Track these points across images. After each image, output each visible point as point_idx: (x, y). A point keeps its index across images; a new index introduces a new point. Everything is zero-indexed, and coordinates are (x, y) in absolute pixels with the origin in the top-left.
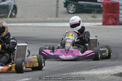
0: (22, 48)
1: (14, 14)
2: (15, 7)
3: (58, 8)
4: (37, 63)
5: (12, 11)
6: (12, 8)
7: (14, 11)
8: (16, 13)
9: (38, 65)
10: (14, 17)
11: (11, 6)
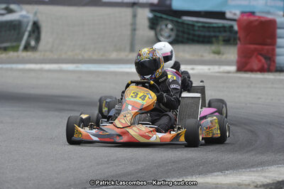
0: (190, 101)
1: (33, 43)
2: (36, 27)
3: (134, 30)
4: (219, 132)
5: (29, 36)
6: (29, 28)
7: (34, 36)
8: (38, 39)
9: (219, 135)
10: (34, 49)
11: (28, 23)
